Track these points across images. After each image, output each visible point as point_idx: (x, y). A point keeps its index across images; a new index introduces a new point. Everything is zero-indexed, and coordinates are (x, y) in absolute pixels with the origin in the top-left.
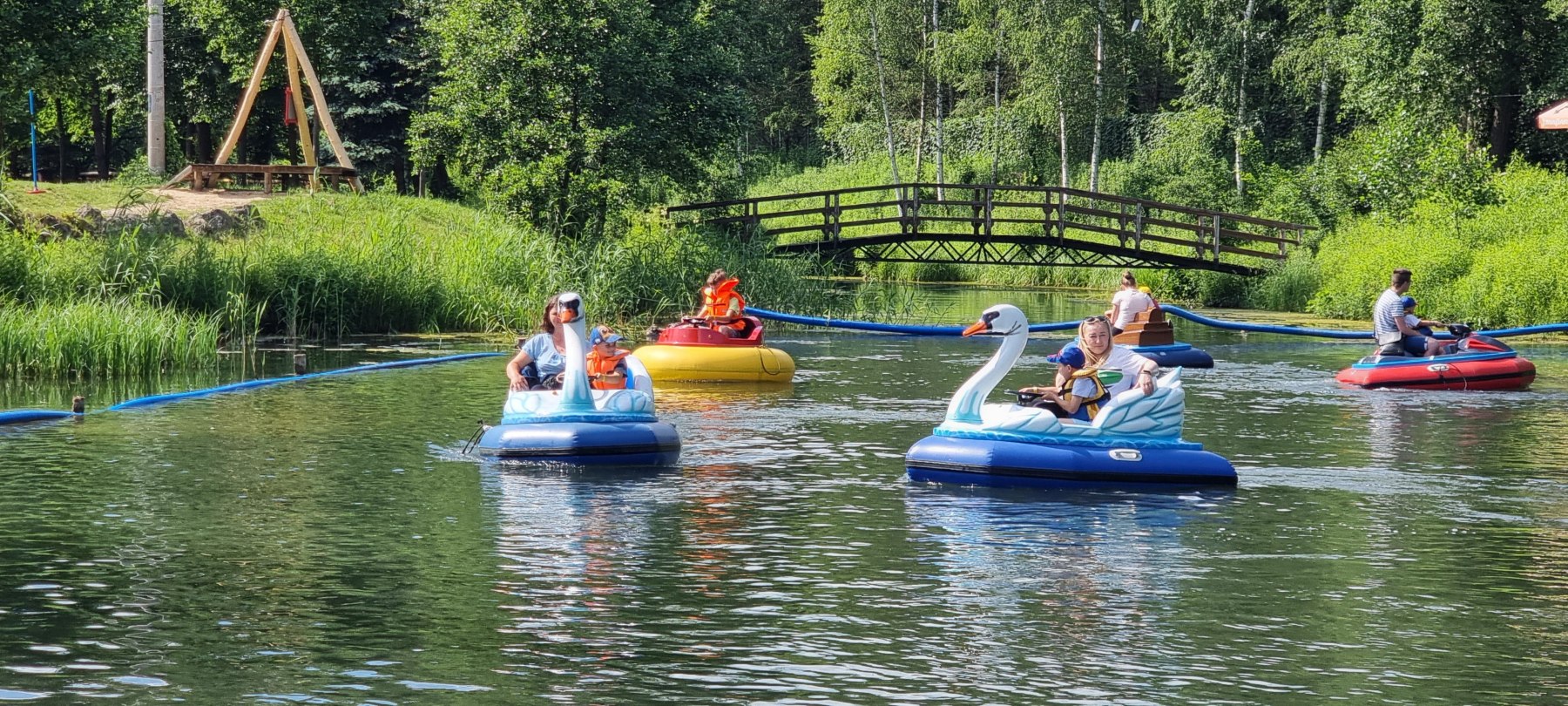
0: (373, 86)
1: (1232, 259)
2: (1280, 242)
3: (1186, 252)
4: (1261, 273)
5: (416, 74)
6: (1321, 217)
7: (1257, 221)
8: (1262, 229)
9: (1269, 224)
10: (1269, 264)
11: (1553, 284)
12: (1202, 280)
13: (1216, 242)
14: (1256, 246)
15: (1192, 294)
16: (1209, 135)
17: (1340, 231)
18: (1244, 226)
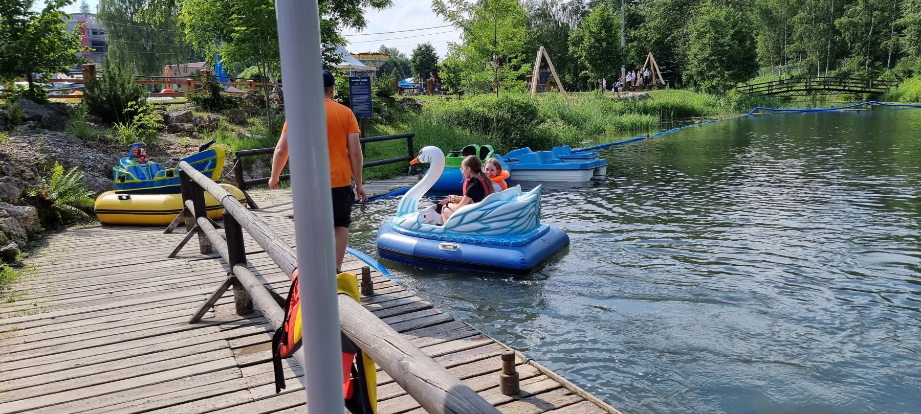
0: (665, 67)
1: (872, 90)
2: (886, 85)
3: (859, 89)
4: (882, 93)
5: (675, 64)
6: (898, 79)
7: (879, 81)
8: (880, 83)
9: (882, 81)
10: (883, 91)
12: (865, 96)
13: (870, 86)
14: (880, 87)
15: (861, 99)
16: (860, 62)
17: (905, 82)
18: (875, 82)
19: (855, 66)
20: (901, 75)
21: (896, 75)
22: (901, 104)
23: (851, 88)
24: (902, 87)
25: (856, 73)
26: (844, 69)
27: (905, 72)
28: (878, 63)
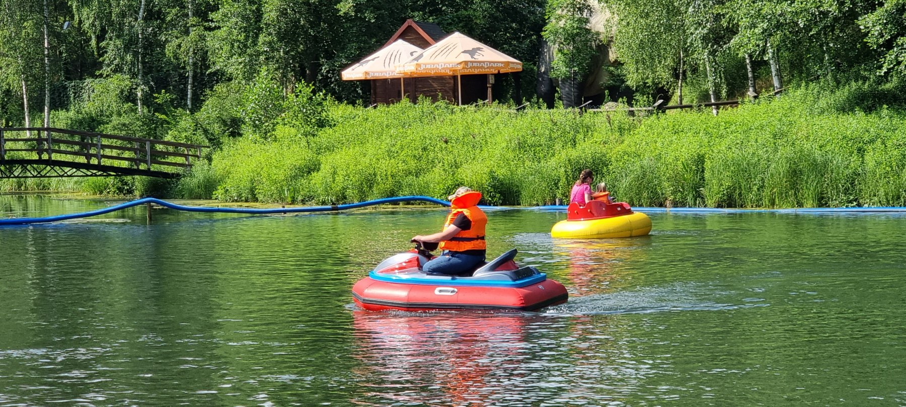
1: (155, 168)
2: (186, 156)
3: (125, 164)
4: (177, 176)
6: (210, 140)
7: (168, 143)
8: (171, 149)
9: (176, 145)
10: (180, 170)
11: (374, 175)
12: (139, 182)
13: (148, 158)
14: (171, 159)
15: (130, 192)
16: (122, 92)
17: (225, 148)
18: (160, 147)
19: (111, 101)
20: (216, 128)
21: (206, 131)
22: (221, 206)
23: (106, 162)
24: (220, 163)
25: (115, 120)
26: (89, 106)
27: (224, 122)
28: (162, 97)
